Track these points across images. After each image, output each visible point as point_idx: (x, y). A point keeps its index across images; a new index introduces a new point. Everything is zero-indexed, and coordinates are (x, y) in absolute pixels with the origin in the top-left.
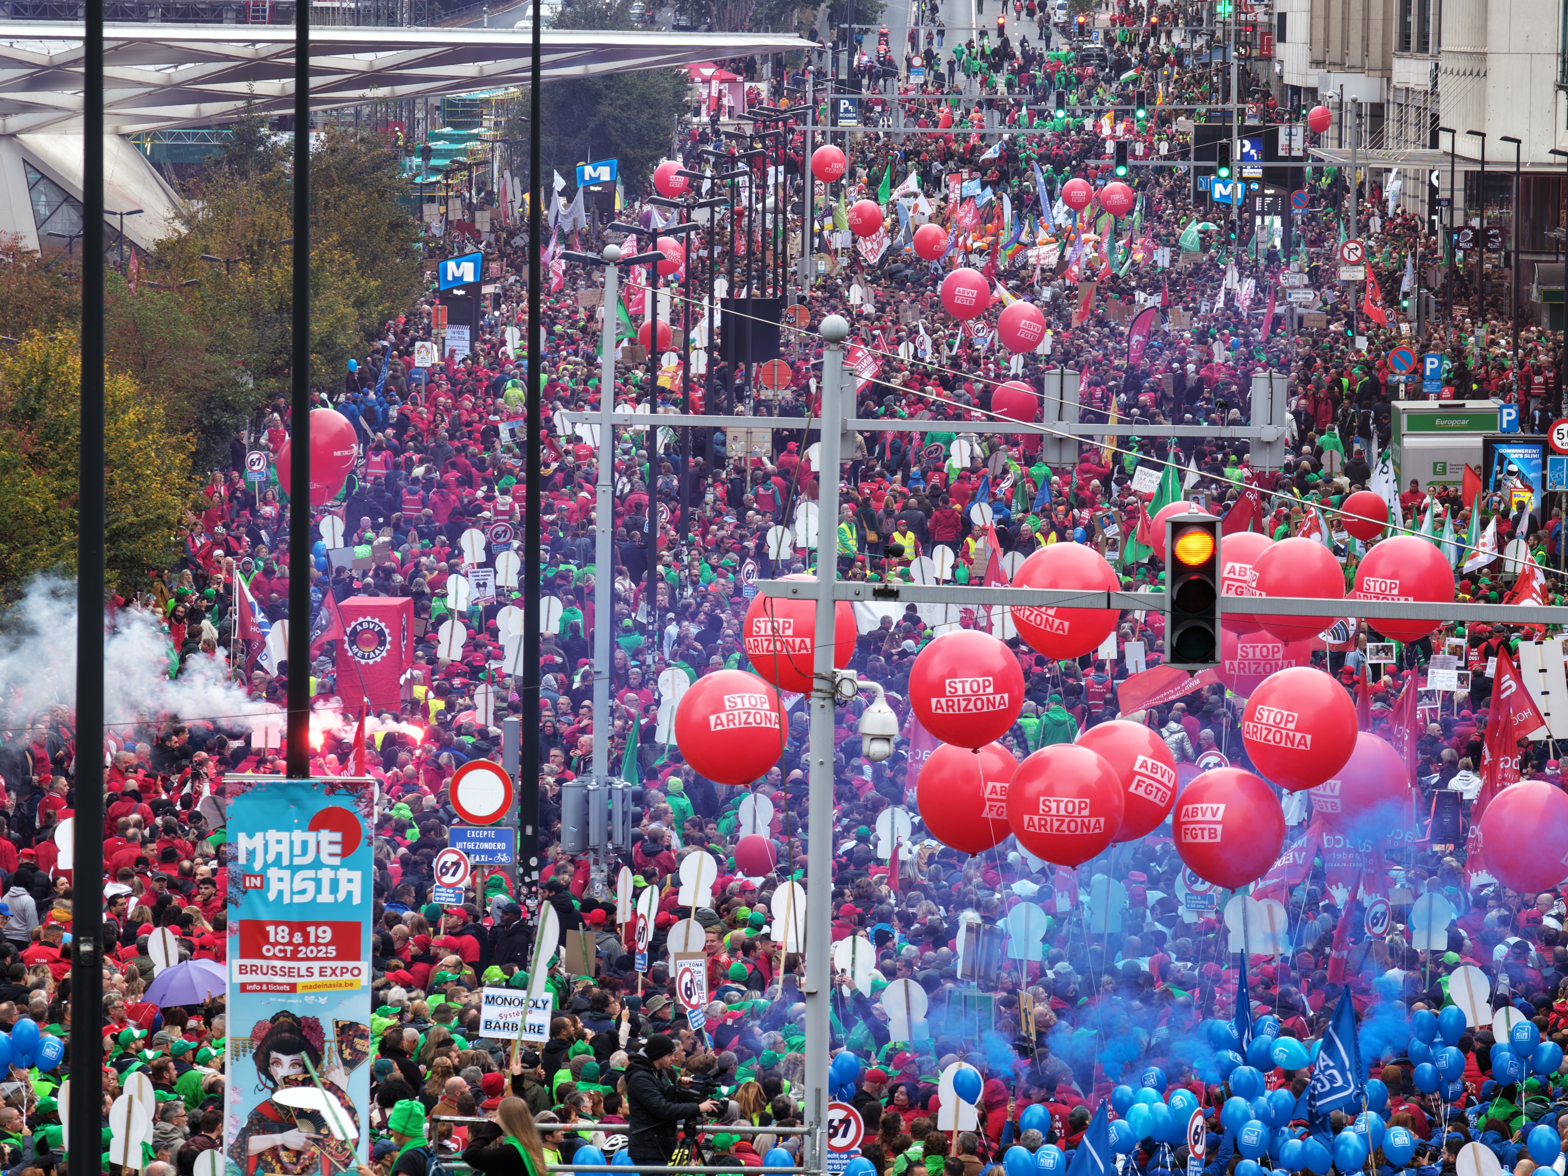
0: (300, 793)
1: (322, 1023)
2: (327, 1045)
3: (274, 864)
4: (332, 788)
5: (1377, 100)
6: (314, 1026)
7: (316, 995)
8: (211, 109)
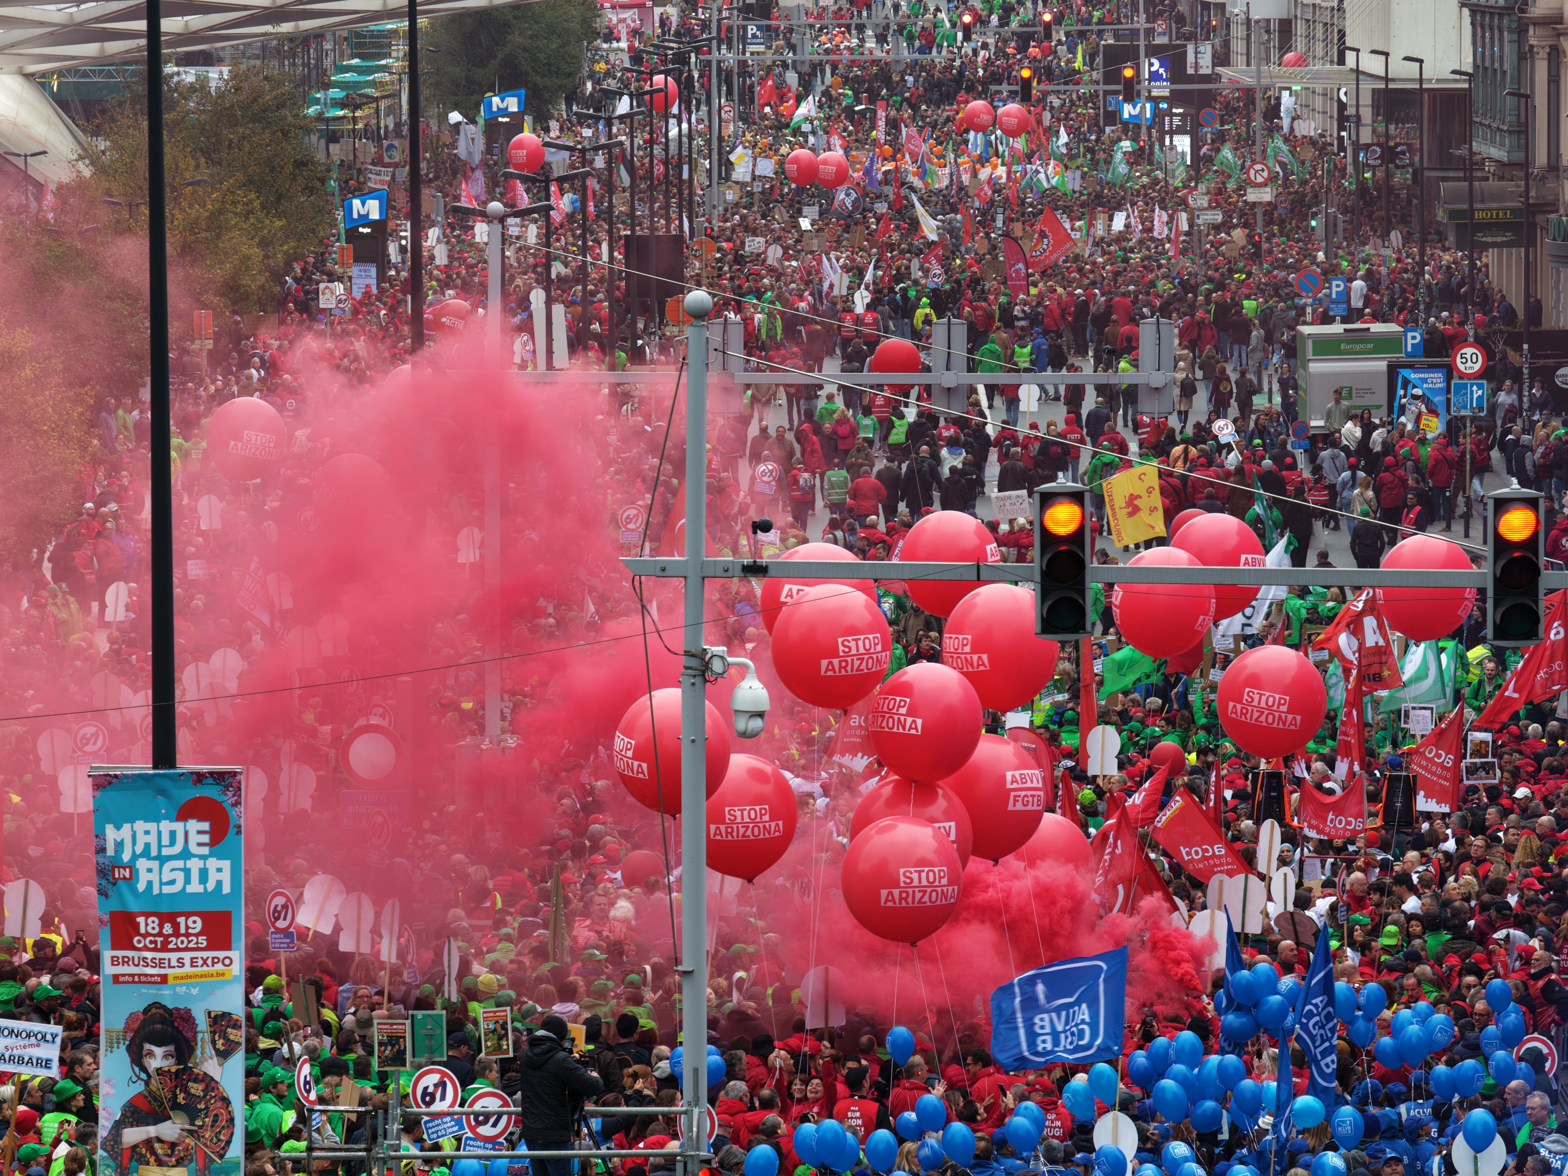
0: (167, 784)
1: (194, 1013)
2: (200, 1036)
3: (142, 855)
4: (199, 778)
5: (1284, 16)
6: (186, 1017)
7: (188, 986)
8: (114, 47)
